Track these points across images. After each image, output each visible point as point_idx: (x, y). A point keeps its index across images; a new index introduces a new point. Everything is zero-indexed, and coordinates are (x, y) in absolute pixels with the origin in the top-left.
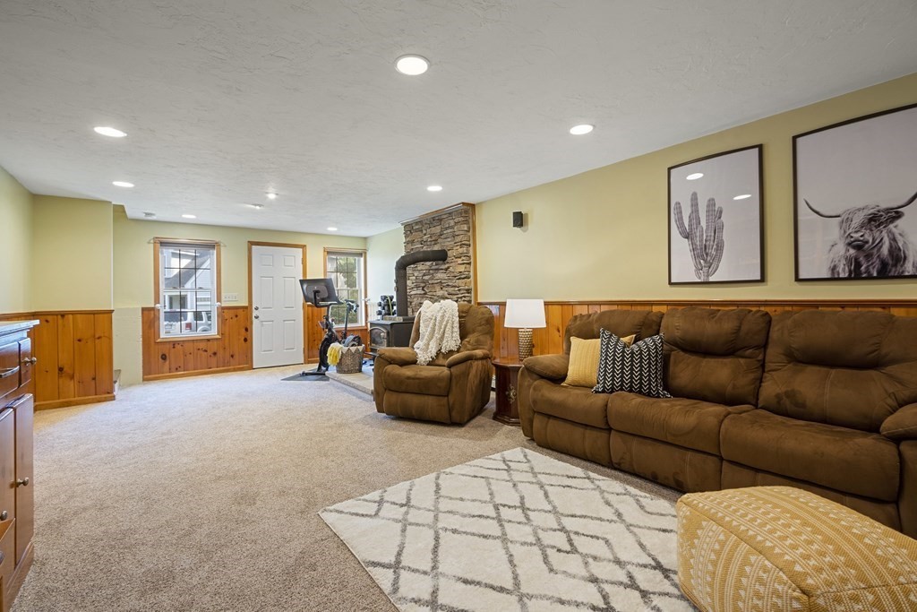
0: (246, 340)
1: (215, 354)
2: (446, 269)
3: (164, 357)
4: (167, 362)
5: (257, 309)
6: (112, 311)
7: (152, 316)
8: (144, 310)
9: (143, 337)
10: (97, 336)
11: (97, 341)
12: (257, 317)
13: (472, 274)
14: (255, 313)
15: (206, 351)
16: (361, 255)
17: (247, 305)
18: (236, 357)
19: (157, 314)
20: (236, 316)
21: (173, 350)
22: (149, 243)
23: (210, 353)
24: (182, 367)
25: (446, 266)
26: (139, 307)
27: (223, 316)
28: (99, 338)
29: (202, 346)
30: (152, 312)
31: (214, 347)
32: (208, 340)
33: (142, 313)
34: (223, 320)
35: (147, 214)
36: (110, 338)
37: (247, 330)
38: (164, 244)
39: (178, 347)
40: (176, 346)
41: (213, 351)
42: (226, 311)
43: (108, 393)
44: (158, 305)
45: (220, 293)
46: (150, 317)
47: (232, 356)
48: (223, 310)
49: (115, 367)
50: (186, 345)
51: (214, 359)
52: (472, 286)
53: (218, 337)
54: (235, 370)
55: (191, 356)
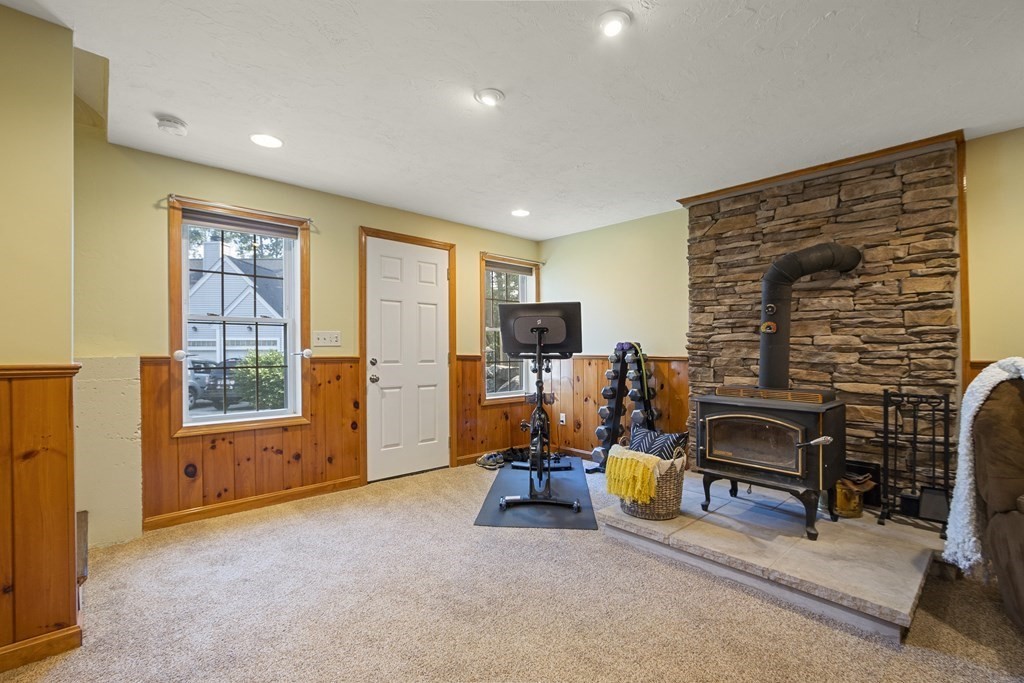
0: (354, 426)
1: (298, 457)
2: (855, 290)
3: (191, 471)
4: (199, 481)
5: (374, 363)
6: (72, 371)
7: (165, 377)
8: (145, 362)
9: (144, 428)
10: (21, 449)
11: (21, 467)
12: (374, 380)
13: (957, 297)
14: (371, 372)
15: (280, 452)
16: (529, 271)
17: (356, 354)
18: (338, 461)
19: (174, 370)
20: (338, 378)
21: (210, 454)
22: (158, 206)
23: (288, 455)
24: (231, 490)
25: (856, 281)
26: (134, 355)
27: (314, 378)
28: (28, 456)
29: (272, 441)
30: (165, 368)
31: (295, 442)
32: (285, 429)
33: (142, 371)
34: (312, 387)
35: (165, 119)
36: (66, 455)
37: (356, 405)
38: (190, 213)
39: (222, 445)
40: (219, 443)
41: (293, 452)
42: (318, 366)
43: (60, 626)
44: (178, 353)
45: (309, 329)
46: (158, 378)
47: (330, 460)
48: (312, 364)
49: (79, 507)
50: (239, 440)
51: (295, 470)
52: (958, 324)
53: (305, 421)
54: (335, 488)
55: (251, 464)
